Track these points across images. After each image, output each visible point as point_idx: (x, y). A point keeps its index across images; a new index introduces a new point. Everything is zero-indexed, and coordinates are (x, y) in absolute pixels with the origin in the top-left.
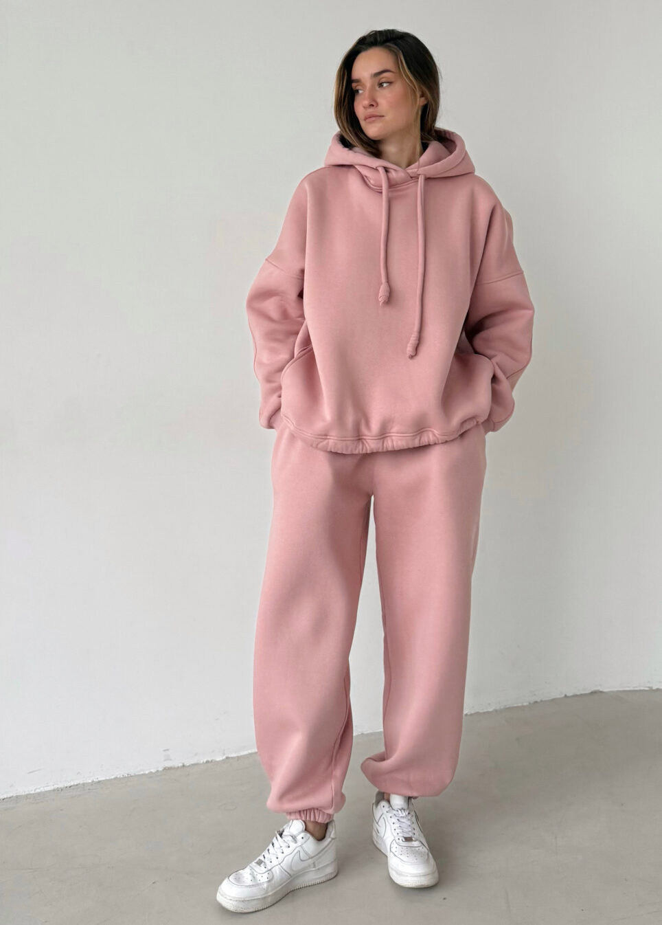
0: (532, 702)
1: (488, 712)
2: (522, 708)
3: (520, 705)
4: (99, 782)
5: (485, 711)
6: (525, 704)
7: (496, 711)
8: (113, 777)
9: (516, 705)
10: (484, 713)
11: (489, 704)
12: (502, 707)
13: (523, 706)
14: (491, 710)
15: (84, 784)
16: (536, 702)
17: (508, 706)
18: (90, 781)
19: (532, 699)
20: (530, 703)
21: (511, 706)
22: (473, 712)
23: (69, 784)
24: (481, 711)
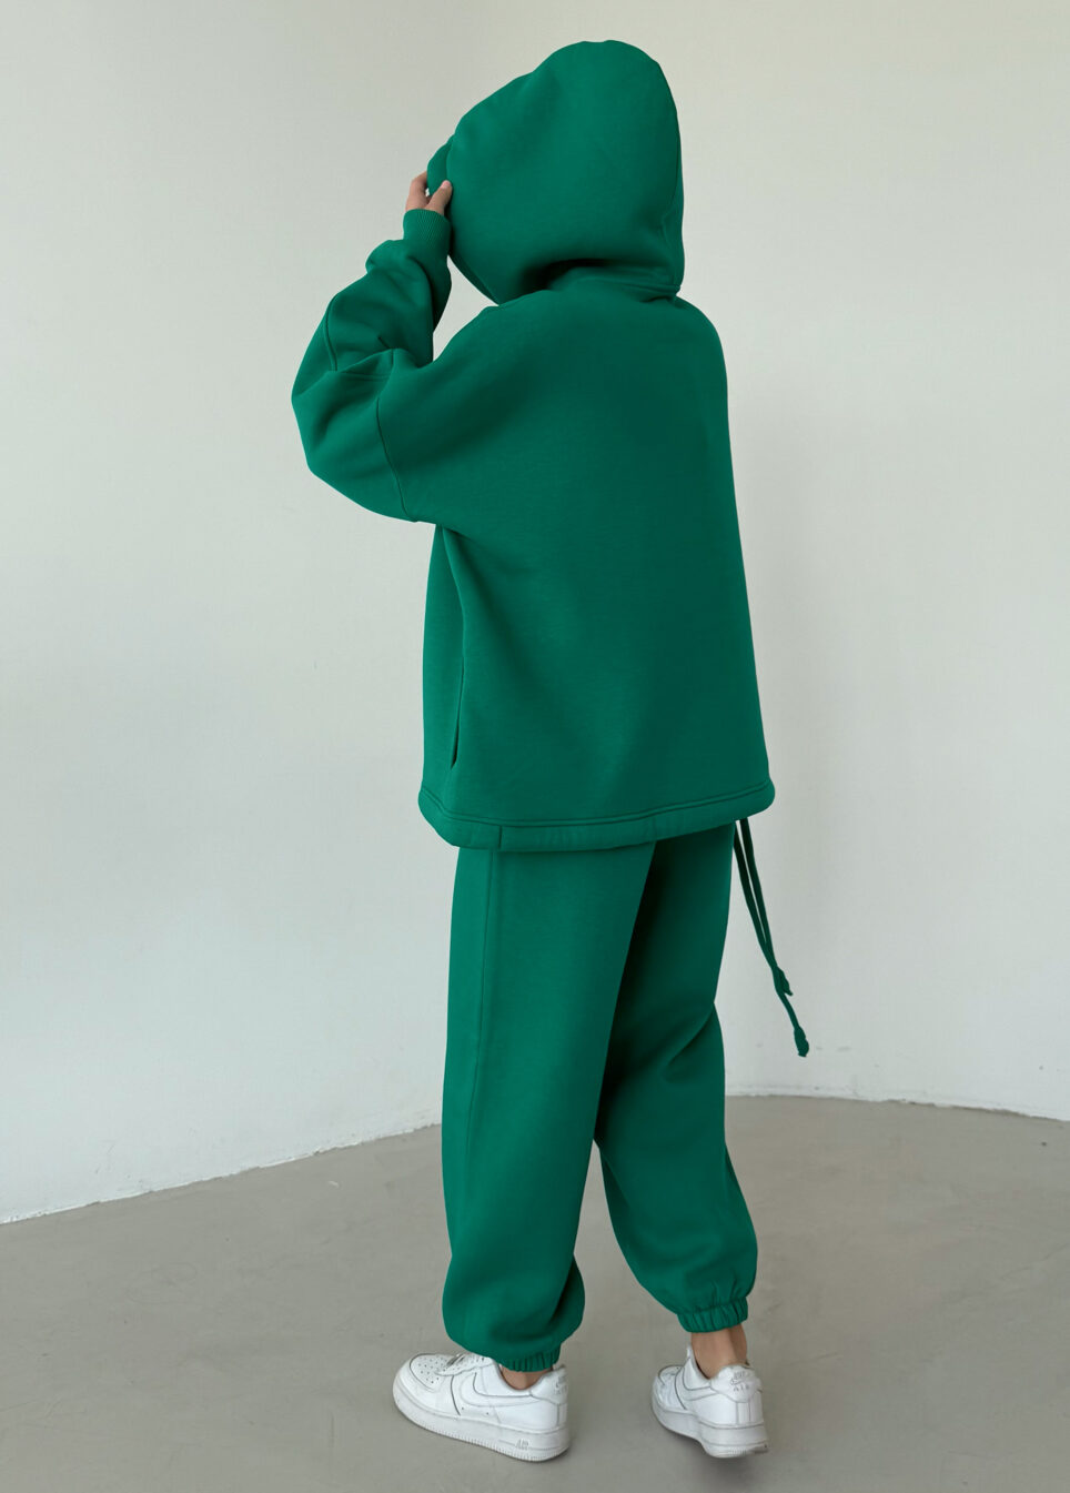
0: (419, 1127)
1: (350, 1147)
2: (403, 1138)
3: (400, 1133)
5: (347, 1145)
6: (406, 1131)
7: (363, 1144)
9: (393, 1134)
10: (345, 1148)
11: (353, 1135)
12: (373, 1138)
13: (405, 1135)
14: (355, 1144)
16: (425, 1127)
19: (420, 1124)
20: (416, 1130)
21: (388, 1135)
22: (328, 1148)
24: (341, 1146)
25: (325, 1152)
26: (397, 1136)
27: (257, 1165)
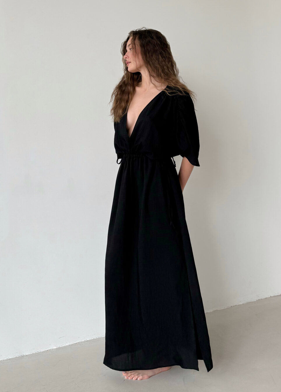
1: (240, 305)
2: (254, 302)
3: (253, 301)
4: (87, 341)
5: (239, 304)
6: (254, 301)
7: (243, 304)
8: (92, 339)
10: (239, 305)
12: (246, 302)
14: (241, 304)
15: (81, 342)
17: (248, 302)
18: (84, 341)
19: (258, 299)
22: (234, 305)
23: (75, 343)
25: (234, 306)
26: (252, 302)
27: (217, 309)
